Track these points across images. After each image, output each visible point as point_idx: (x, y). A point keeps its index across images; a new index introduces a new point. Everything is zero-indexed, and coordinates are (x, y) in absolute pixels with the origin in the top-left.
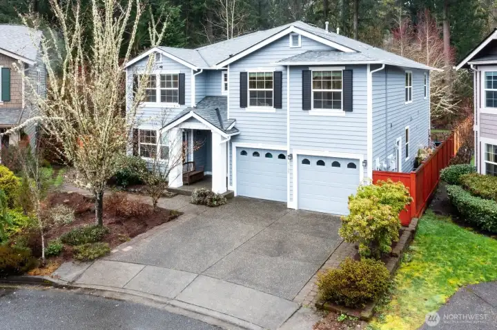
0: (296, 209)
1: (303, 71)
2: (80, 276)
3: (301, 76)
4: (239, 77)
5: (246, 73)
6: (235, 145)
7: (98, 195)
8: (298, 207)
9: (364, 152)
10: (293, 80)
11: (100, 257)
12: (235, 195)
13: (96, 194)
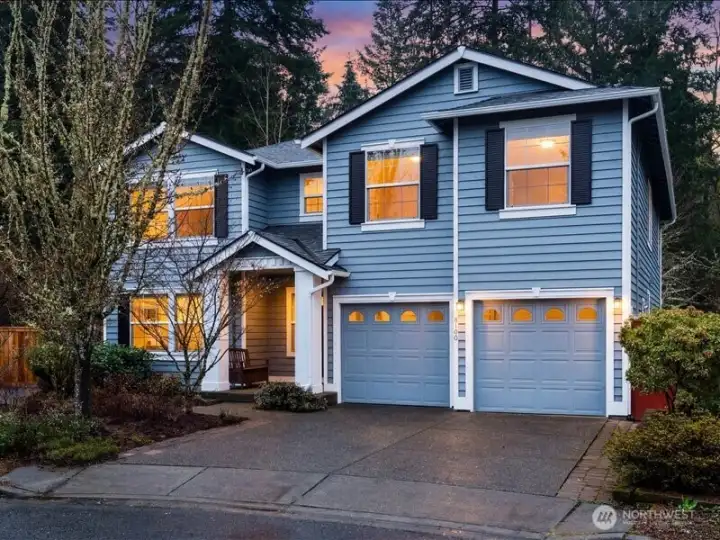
0: (471, 409)
1: (487, 132)
2: (64, 483)
3: (483, 142)
4: (346, 163)
5: (363, 153)
6: (338, 301)
7: (82, 349)
8: (475, 408)
9: (615, 283)
10: (466, 152)
11: (101, 458)
12: (339, 401)
13: (77, 347)
